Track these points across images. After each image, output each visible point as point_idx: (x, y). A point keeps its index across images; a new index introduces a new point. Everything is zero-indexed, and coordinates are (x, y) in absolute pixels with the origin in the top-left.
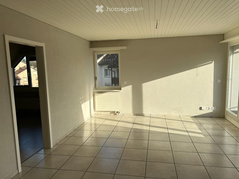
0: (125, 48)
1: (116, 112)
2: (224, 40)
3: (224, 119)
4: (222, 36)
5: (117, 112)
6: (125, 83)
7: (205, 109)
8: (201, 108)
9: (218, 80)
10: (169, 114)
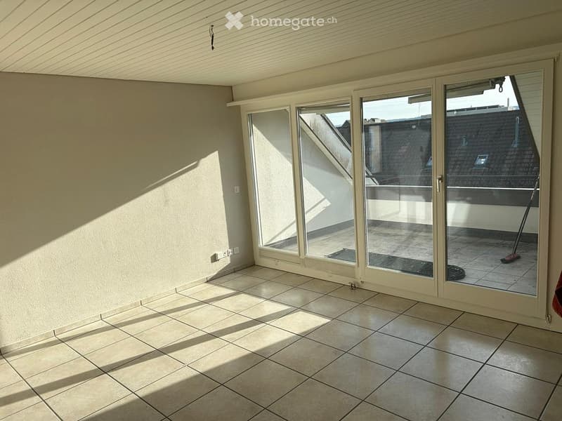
2: (233, 100)
7: (222, 256)
8: (214, 259)
9: (235, 188)
10: (150, 296)
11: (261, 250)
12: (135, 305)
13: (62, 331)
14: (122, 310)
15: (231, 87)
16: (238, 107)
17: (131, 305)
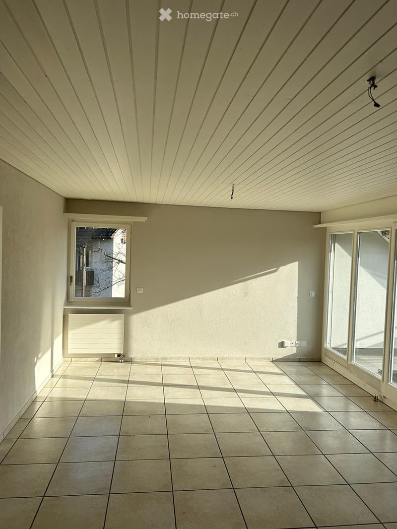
0: (143, 219)
1: (116, 356)
2: (320, 223)
3: (320, 363)
4: (316, 217)
5: (119, 355)
6: (140, 292)
7: (289, 345)
8: (282, 345)
9: (311, 292)
10: (225, 356)
11: (326, 349)
12: (214, 360)
13: (165, 359)
14: (204, 360)
15: (320, 213)
16: (325, 228)
17: (210, 358)
